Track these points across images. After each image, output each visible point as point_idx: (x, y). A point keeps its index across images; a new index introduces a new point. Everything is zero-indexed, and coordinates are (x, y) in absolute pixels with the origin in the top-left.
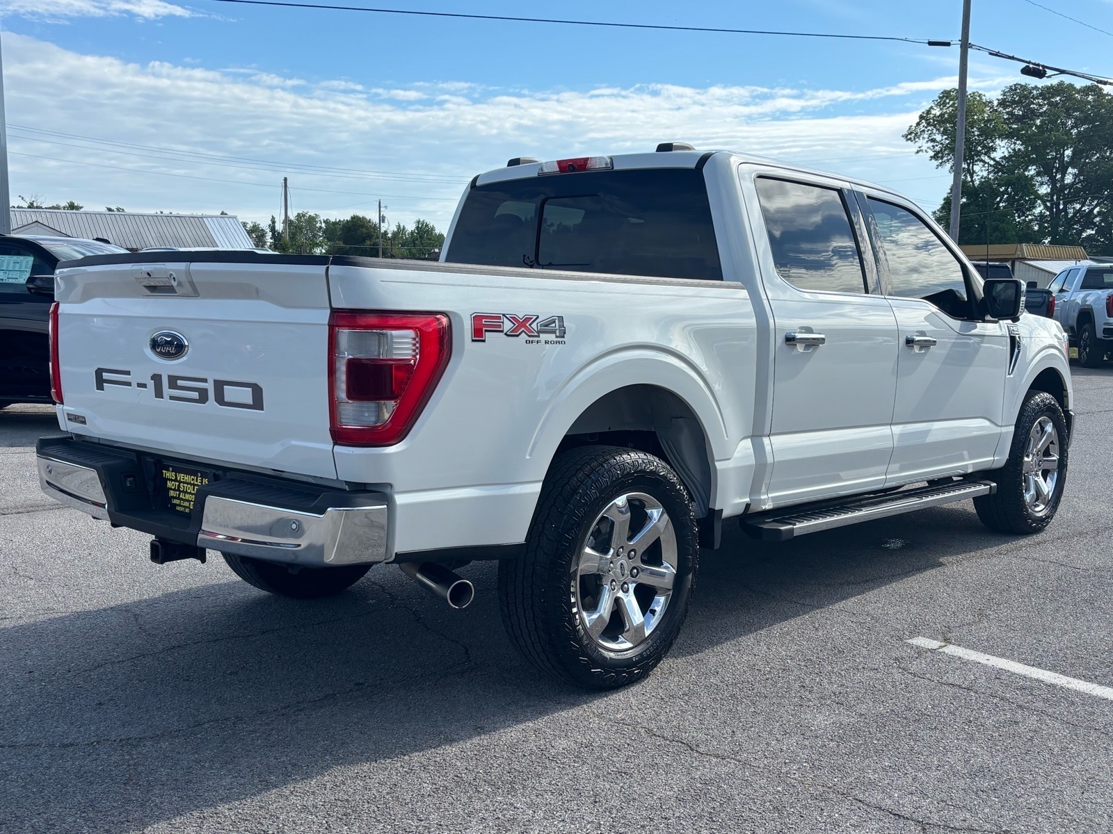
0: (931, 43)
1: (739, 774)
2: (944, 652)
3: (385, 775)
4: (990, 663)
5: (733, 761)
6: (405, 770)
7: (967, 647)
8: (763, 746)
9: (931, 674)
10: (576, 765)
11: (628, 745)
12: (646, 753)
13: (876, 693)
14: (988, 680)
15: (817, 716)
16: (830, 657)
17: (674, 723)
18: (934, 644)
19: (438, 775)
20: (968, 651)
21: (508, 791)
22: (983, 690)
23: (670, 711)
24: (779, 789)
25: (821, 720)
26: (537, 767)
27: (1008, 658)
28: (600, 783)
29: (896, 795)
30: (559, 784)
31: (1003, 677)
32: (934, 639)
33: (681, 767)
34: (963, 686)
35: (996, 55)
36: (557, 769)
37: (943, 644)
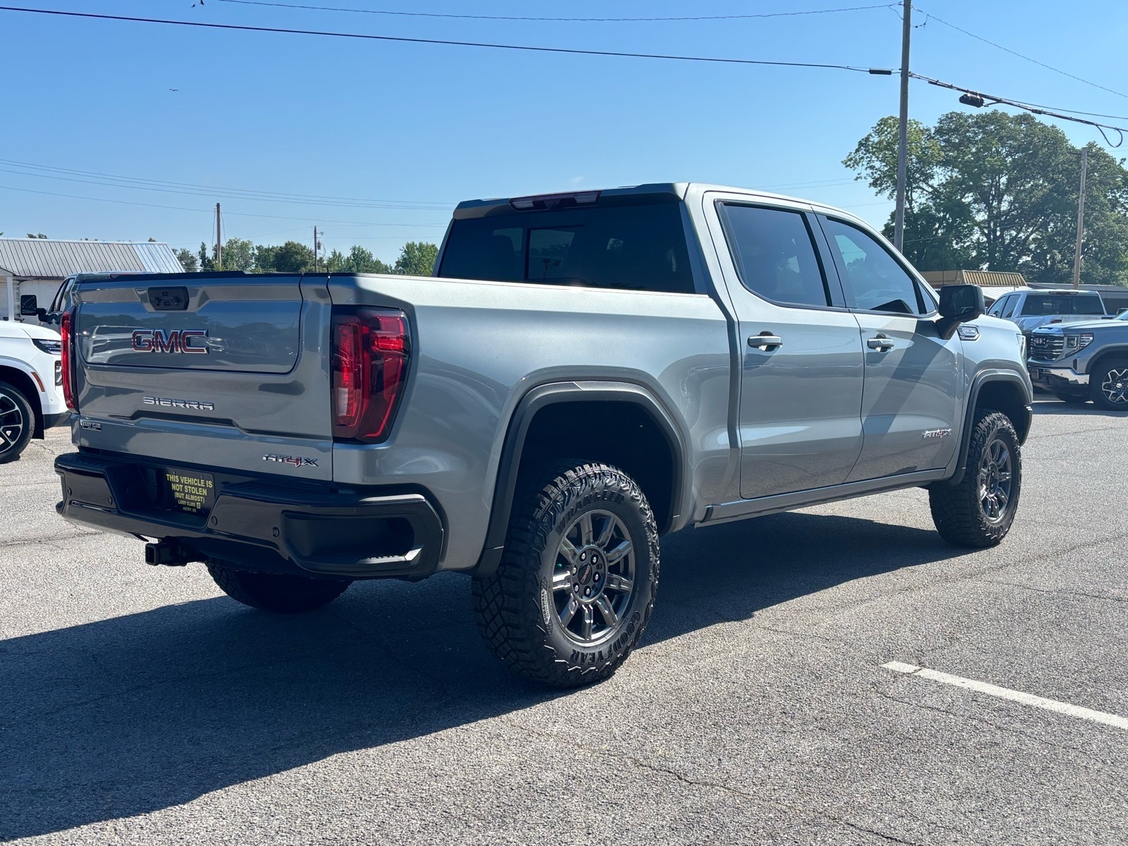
0: (872, 72)
1: (730, 802)
2: (920, 676)
3: (371, 812)
4: (965, 686)
5: (722, 789)
6: (391, 806)
7: (941, 670)
8: (751, 772)
9: (909, 698)
10: (565, 797)
11: (616, 775)
12: (635, 783)
13: (857, 718)
14: (966, 702)
15: (801, 742)
16: (808, 683)
17: (660, 752)
18: (909, 668)
19: (426, 811)
20: (944, 675)
21: (499, 825)
22: (961, 713)
23: (655, 741)
24: (771, 815)
25: (806, 747)
26: (526, 800)
27: (982, 680)
28: (592, 815)
29: (887, 818)
30: (550, 817)
31: (980, 699)
32: (909, 663)
33: (671, 796)
34: (942, 709)
35: (936, 84)
36: (546, 802)
37: (918, 668)
